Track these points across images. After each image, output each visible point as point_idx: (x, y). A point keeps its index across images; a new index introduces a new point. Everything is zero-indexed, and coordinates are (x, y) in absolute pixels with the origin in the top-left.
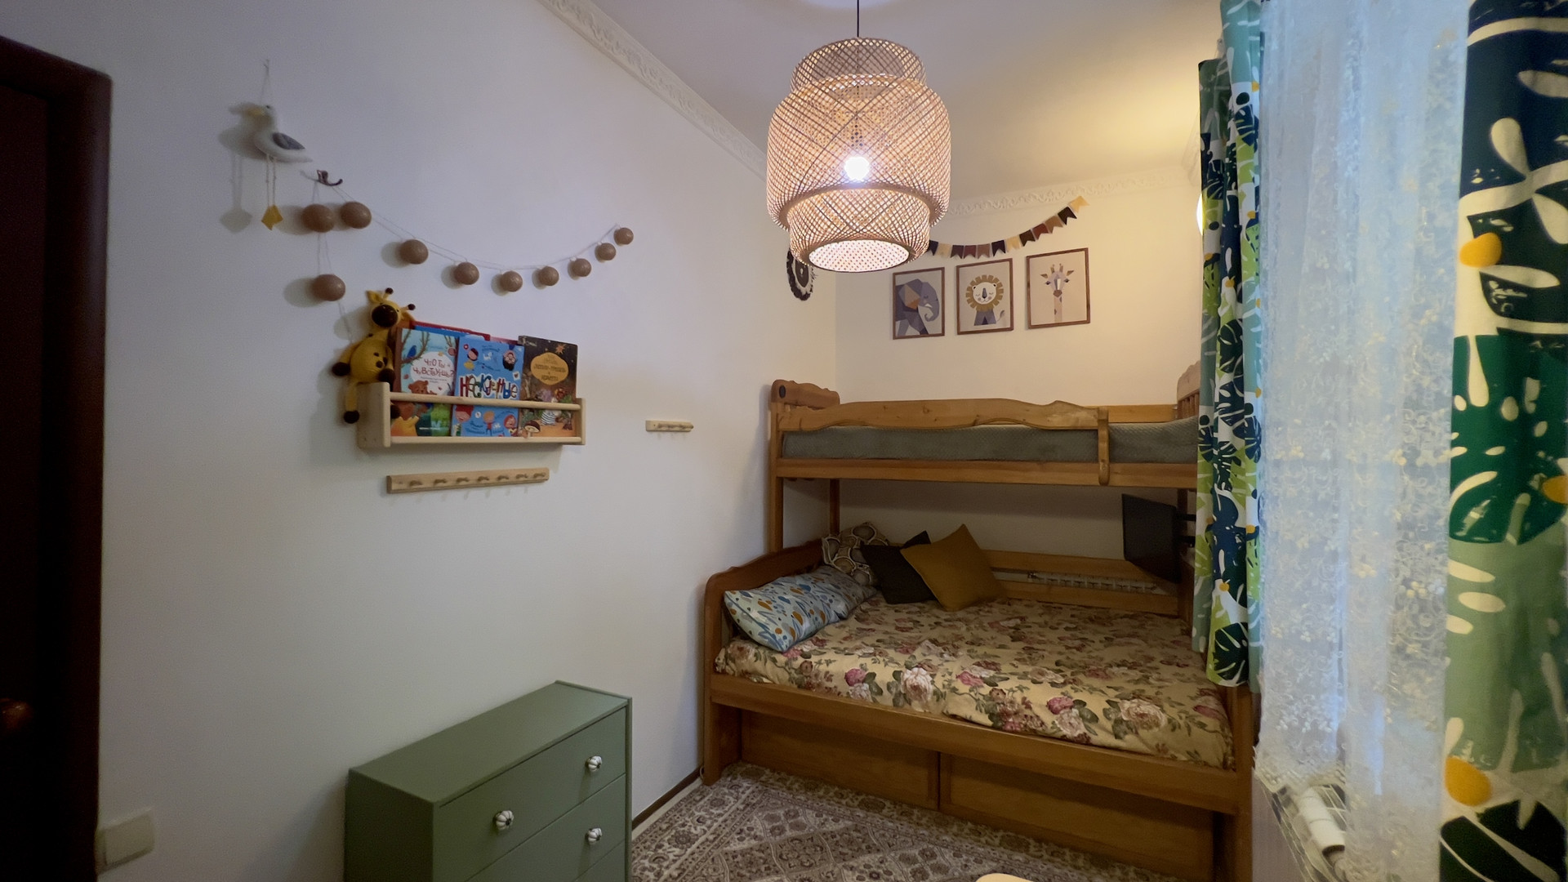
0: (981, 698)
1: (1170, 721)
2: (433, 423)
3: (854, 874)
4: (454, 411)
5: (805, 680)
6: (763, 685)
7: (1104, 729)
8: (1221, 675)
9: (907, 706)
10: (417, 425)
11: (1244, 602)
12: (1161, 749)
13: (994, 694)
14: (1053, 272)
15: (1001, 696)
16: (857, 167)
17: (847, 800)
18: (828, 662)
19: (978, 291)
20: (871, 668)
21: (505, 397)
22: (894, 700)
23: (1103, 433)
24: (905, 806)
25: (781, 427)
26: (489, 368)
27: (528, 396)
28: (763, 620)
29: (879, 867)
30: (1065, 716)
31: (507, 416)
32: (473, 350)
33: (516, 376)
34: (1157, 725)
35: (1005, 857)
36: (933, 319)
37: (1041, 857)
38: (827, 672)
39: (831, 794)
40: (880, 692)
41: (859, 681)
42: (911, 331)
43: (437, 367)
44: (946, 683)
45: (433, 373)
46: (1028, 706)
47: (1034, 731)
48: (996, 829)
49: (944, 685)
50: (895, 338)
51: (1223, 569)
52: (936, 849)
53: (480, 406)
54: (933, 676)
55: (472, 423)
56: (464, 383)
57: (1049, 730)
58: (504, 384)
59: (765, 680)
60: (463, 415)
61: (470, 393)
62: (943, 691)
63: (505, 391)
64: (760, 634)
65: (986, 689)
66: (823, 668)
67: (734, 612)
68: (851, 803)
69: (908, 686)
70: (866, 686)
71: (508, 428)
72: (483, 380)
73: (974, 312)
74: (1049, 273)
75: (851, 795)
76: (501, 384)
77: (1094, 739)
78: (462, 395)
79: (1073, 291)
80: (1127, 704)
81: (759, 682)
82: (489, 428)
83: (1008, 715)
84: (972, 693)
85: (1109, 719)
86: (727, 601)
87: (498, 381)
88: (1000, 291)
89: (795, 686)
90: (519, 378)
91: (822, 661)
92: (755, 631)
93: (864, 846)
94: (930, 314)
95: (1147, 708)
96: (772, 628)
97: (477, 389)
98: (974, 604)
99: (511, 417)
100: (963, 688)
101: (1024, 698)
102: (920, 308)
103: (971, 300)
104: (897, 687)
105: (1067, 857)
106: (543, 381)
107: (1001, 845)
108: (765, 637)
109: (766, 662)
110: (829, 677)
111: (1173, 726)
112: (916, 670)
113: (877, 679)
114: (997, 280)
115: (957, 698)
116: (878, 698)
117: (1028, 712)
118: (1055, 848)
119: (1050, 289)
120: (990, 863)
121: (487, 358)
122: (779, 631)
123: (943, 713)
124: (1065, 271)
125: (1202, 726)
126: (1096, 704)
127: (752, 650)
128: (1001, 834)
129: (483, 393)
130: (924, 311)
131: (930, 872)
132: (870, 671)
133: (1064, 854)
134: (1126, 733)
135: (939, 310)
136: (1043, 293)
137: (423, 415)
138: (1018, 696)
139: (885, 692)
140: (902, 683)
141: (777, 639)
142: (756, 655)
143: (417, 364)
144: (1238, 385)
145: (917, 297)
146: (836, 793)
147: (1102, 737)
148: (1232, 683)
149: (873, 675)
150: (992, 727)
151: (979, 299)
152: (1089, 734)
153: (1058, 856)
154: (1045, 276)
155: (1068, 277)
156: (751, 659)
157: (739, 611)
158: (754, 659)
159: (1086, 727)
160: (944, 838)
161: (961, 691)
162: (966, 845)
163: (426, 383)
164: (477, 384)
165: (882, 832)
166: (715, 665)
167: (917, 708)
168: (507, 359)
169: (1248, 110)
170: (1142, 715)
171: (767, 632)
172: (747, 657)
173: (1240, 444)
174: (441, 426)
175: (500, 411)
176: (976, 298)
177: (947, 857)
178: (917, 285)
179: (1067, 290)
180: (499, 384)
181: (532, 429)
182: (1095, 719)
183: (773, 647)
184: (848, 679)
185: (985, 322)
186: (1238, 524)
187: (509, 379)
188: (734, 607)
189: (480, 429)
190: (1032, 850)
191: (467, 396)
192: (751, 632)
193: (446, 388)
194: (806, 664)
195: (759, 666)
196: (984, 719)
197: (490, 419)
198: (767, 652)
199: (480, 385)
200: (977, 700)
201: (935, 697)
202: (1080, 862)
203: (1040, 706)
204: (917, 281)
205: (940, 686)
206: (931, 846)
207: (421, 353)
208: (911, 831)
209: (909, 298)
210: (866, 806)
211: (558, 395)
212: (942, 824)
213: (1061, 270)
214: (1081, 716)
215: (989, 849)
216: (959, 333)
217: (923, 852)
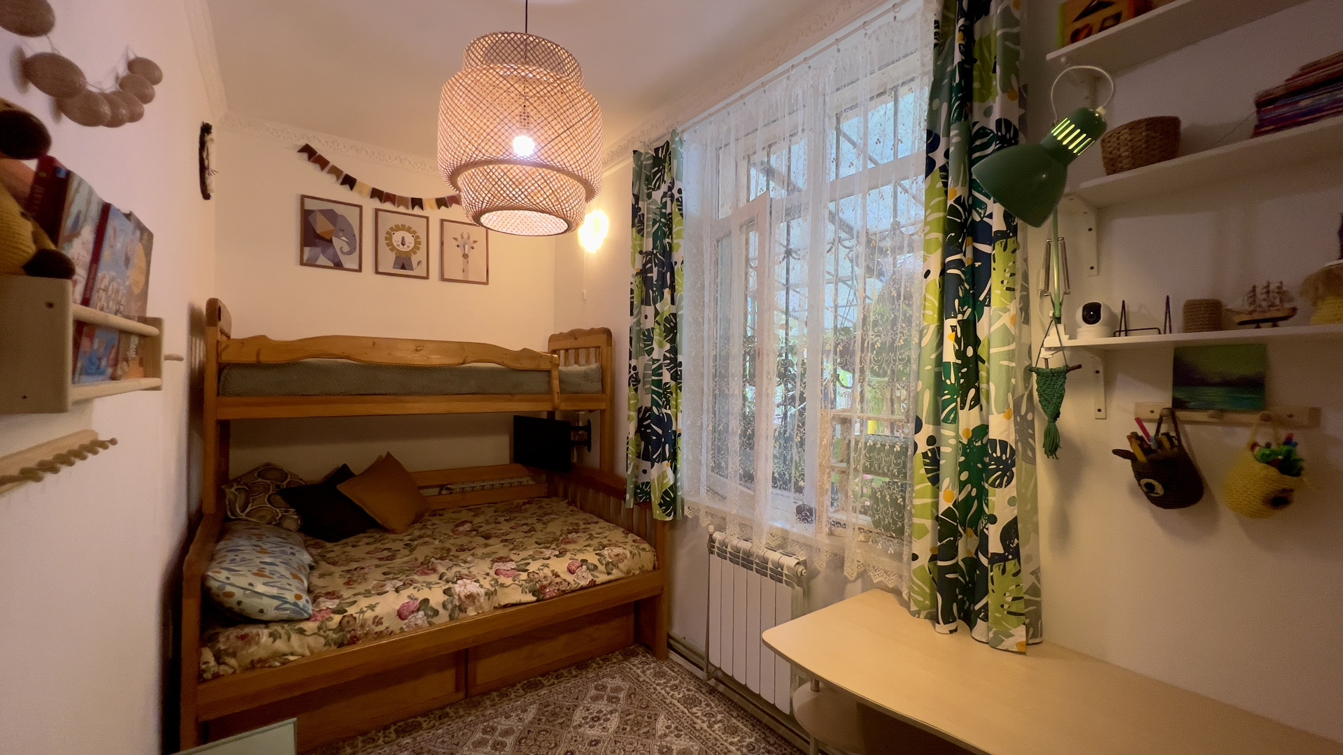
0: (524, 583)
1: (631, 552)
5: (348, 636)
6: (291, 664)
7: (601, 572)
9: (462, 615)
12: (628, 572)
13: (531, 575)
14: (462, 238)
15: (536, 576)
16: (524, 146)
17: (382, 739)
18: (372, 607)
19: (397, 237)
20: (422, 595)
22: (450, 616)
23: (555, 373)
24: (438, 712)
28: (274, 591)
30: (579, 573)
34: (626, 558)
35: (536, 697)
36: (350, 253)
37: (554, 684)
38: (376, 617)
39: (360, 745)
40: (436, 613)
41: (413, 612)
42: (322, 260)
44: (493, 582)
46: (557, 576)
47: (564, 591)
48: (513, 685)
49: (491, 585)
50: (302, 263)
52: (491, 724)
54: (477, 581)
57: (574, 586)
59: (292, 658)
62: (493, 589)
64: (277, 608)
65: (524, 576)
66: (369, 615)
67: (230, 595)
68: (387, 739)
69: (463, 597)
70: (421, 613)
73: (392, 256)
74: (459, 238)
75: (381, 734)
77: (598, 581)
79: (477, 256)
80: (605, 552)
81: (283, 664)
83: (545, 587)
84: (516, 582)
85: (602, 564)
86: (214, 584)
88: (417, 243)
89: (334, 647)
91: (365, 609)
92: (270, 608)
94: (346, 248)
95: (617, 550)
96: (290, 597)
100: (508, 581)
101: (553, 571)
102: (334, 239)
103: (390, 244)
104: (452, 602)
105: (566, 674)
107: (526, 693)
108: (286, 609)
109: (289, 639)
110: (378, 621)
111: (633, 555)
112: (459, 582)
113: (433, 603)
114: (414, 232)
115: (506, 590)
116: (435, 620)
117: (558, 580)
118: (555, 674)
119: (459, 252)
120: (532, 707)
121: (119, 244)
122: (298, 597)
123: (495, 608)
124: (472, 240)
125: (644, 549)
126: (592, 559)
127: (264, 634)
128: (519, 686)
130: (339, 243)
131: (504, 739)
132: (421, 598)
133: (562, 674)
134: (612, 570)
135: (355, 245)
136: (453, 254)
138: (547, 572)
139: (441, 611)
140: (457, 597)
141: (301, 605)
142: (271, 635)
143: (76, 245)
145: (332, 227)
146: (363, 741)
147: (602, 578)
149: (426, 601)
150: (537, 601)
151: (398, 245)
152: (594, 579)
153: (561, 677)
154: (455, 239)
155: (474, 246)
156: (264, 642)
157: (239, 594)
158: (272, 639)
159: (592, 575)
160: (489, 712)
161: (508, 584)
162: (506, 707)
165: (439, 740)
166: (200, 673)
167: (471, 612)
170: (618, 555)
171: (287, 603)
172: (258, 643)
173: (673, 383)
175: (109, 337)
176: (395, 244)
177: (504, 723)
178: (331, 215)
179: (472, 254)
181: (124, 366)
182: (596, 567)
183: (297, 617)
184: (401, 615)
185: (403, 267)
187: (124, 283)
188: (229, 589)
189: (94, 370)
190: (545, 682)
192: (261, 611)
194: (346, 619)
195: (280, 645)
196: (530, 598)
198: (286, 626)
200: (521, 586)
201: (487, 597)
202: (574, 673)
203: (564, 573)
204: (332, 211)
205: (489, 587)
206: (485, 724)
207: (82, 225)
208: (461, 724)
209: (322, 226)
210: (402, 732)
212: (476, 705)
213: (469, 238)
214: (588, 569)
215: (523, 699)
216: (377, 272)
217: (485, 732)
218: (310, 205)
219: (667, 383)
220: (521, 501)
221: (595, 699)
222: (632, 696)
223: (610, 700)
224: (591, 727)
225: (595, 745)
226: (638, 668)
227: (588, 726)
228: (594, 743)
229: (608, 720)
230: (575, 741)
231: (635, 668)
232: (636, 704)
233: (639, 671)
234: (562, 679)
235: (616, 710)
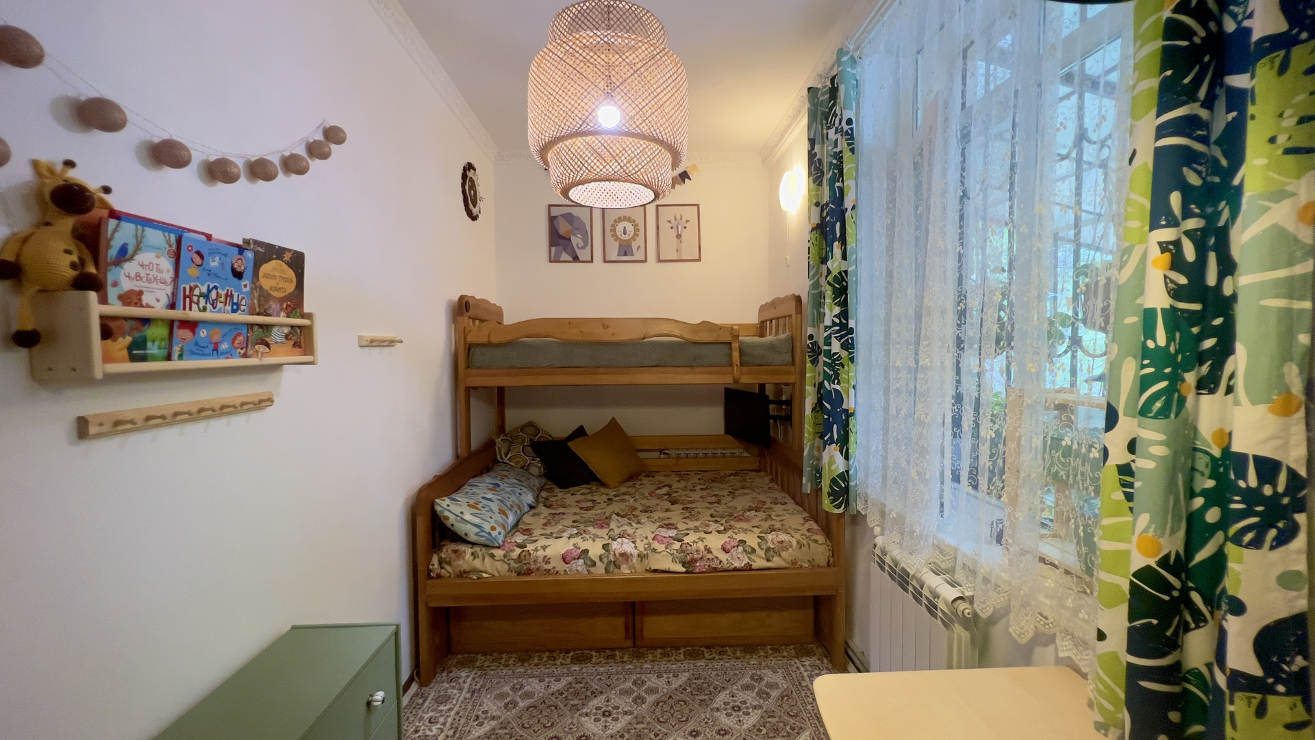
0: (675, 552)
1: (798, 543)
2: (149, 344)
3: (591, 719)
4: (175, 328)
5: (524, 567)
6: (485, 580)
7: (760, 557)
8: (834, 506)
9: (617, 571)
10: (130, 348)
11: (847, 457)
12: (794, 563)
13: (684, 547)
14: (675, 219)
15: (689, 548)
16: (609, 116)
17: (560, 660)
18: (544, 548)
19: (619, 228)
20: (583, 546)
21: (234, 311)
22: (605, 568)
23: (735, 345)
24: (608, 651)
25: (469, 339)
26: (216, 275)
27: (257, 310)
28: (477, 521)
29: (607, 706)
30: (734, 553)
31: (235, 333)
32: (198, 253)
33: (245, 286)
34: (791, 547)
35: (692, 666)
36: (583, 248)
37: (714, 658)
38: (545, 557)
39: (545, 659)
40: (594, 564)
41: (574, 559)
42: (565, 256)
43: (154, 273)
44: (646, 546)
45: (149, 281)
46: (709, 551)
47: (715, 568)
48: (678, 648)
49: (645, 548)
50: (551, 261)
51: (836, 437)
52: (643, 677)
53: (205, 323)
54: (634, 542)
55: (197, 344)
56: (187, 293)
57: (726, 566)
58: (232, 296)
59: (485, 575)
60: (185, 333)
61: (194, 306)
62: (645, 552)
63: (233, 304)
64: (476, 534)
65: (677, 545)
66: (541, 553)
67: (447, 518)
68: (563, 661)
69: (617, 555)
70: (581, 561)
71: (236, 348)
72: (209, 291)
73: (617, 245)
74: (673, 220)
75: (561, 655)
76: (229, 296)
77: (755, 565)
78: (184, 309)
79: (689, 235)
80: (770, 537)
81: (478, 579)
82: (216, 349)
83: (696, 561)
84: (668, 550)
85: (762, 549)
86: (438, 508)
87: (225, 292)
88: (637, 230)
89: (514, 574)
90: (248, 288)
91: (539, 548)
92: (472, 533)
93: (589, 693)
94: (581, 244)
95: (783, 537)
96: (487, 527)
97: (202, 301)
98: (628, 480)
99: (239, 335)
100: (661, 547)
101: (706, 546)
102: (572, 237)
103: (614, 234)
104: (608, 557)
105: (730, 653)
106: (271, 292)
107: (686, 658)
108: (482, 536)
109: (484, 559)
110: (547, 560)
111: (800, 545)
112: (619, 540)
113: (591, 554)
114: (634, 221)
115: (657, 556)
116: (592, 569)
117: (710, 556)
118: (720, 649)
119: (674, 233)
120: (684, 674)
121: (214, 263)
122: (493, 528)
123: (647, 570)
124: (684, 220)
125: (816, 541)
126: (752, 541)
127: (468, 551)
128: (682, 651)
129: (209, 306)
130: (576, 240)
131: (646, 696)
132: (583, 548)
133: (726, 651)
134: (773, 557)
135: (588, 240)
136: (668, 235)
137: (137, 334)
138: (701, 546)
139: (598, 563)
140: (612, 553)
141: (494, 535)
142: (473, 554)
143: (130, 267)
144: (844, 314)
145: (570, 228)
146: (548, 657)
147: (759, 563)
148: (840, 511)
149: (586, 551)
150: (686, 573)
151: (621, 235)
152: (751, 563)
153: (724, 654)
154: (669, 221)
155: (686, 225)
156: (468, 559)
157: (452, 517)
158: (472, 558)
159: (749, 558)
160: (646, 666)
161: (659, 550)
162: (663, 666)
163: (141, 293)
164: (202, 295)
165: (598, 677)
166: (429, 571)
167: (625, 570)
168: (236, 266)
169: (852, 129)
170: (782, 542)
171: (484, 532)
172: (464, 558)
173: (844, 354)
174: (159, 348)
175: (227, 329)
176: (618, 234)
177: (653, 680)
178: (569, 217)
179: (685, 234)
180: (227, 296)
181: (262, 348)
182: (754, 551)
183: (491, 544)
184: (565, 559)
185: (625, 254)
186: (844, 407)
187: (239, 290)
188: (446, 513)
189: (207, 351)
190: (707, 655)
191: (190, 309)
192: (466, 534)
193: (164, 301)
194: (524, 553)
195: (477, 563)
196: (679, 568)
197: (216, 338)
198: (484, 549)
199: (206, 296)
200: (672, 555)
201: (639, 559)
202: (738, 654)
203: (717, 550)
204: (570, 214)
205: (642, 549)
206: (639, 676)
207: (135, 253)
208: (620, 669)
209: (563, 228)
210: (575, 660)
211: (286, 308)
212: (639, 656)
213: (681, 219)
214: (745, 551)
215: (679, 664)
216: (605, 261)
217: (635, 683)
218: (556, 212)
219: (835, 354)
220: (728, 472)
221: (747, 687)
222: (786, 698)
223: (759, 694)
224: (728, 715)
225: (723, 735)
226: (806, 671)
227: (725, 712)
228: (723, 732)
229: (748, 714)
230: (706, 723)
231: (802, 669)
232: (785, 708)
233: (805, 674)
234: (725, 656)
235: (761, 707)
